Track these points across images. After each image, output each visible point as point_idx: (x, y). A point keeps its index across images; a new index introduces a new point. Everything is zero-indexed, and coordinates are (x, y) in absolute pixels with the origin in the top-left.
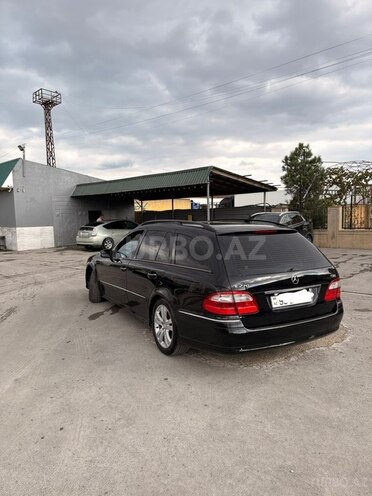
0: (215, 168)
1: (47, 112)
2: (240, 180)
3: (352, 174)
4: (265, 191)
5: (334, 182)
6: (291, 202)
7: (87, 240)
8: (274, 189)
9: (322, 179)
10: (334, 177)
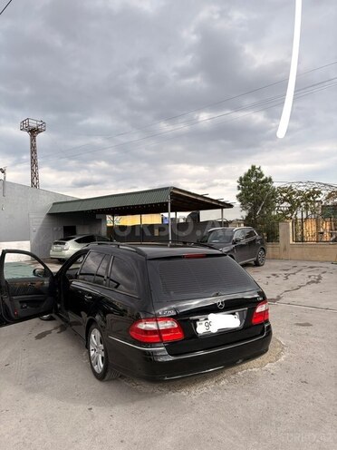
0: (175, 189)
1: (33, 138)
2: (199, 199)
3: (300, 193)
4: (222, 208)
5: (285, 200)
6: (247, 217)
7: (59, 253)
8: (230, 206)
9: (273, 197)
10: (284, 195)
